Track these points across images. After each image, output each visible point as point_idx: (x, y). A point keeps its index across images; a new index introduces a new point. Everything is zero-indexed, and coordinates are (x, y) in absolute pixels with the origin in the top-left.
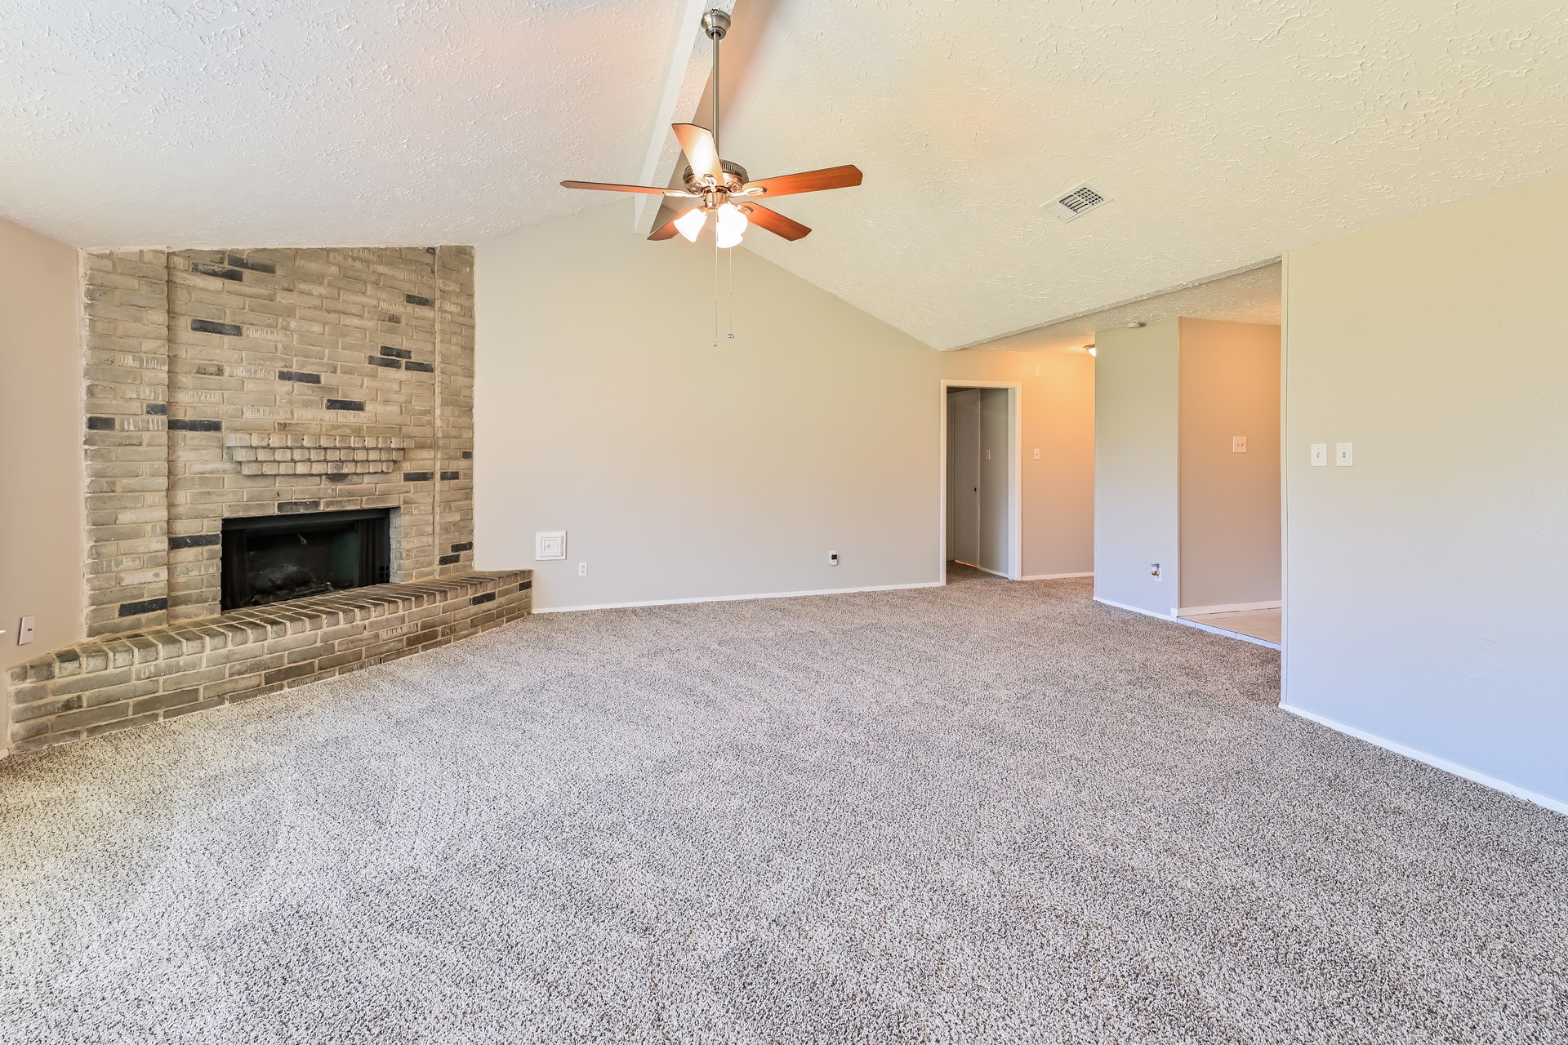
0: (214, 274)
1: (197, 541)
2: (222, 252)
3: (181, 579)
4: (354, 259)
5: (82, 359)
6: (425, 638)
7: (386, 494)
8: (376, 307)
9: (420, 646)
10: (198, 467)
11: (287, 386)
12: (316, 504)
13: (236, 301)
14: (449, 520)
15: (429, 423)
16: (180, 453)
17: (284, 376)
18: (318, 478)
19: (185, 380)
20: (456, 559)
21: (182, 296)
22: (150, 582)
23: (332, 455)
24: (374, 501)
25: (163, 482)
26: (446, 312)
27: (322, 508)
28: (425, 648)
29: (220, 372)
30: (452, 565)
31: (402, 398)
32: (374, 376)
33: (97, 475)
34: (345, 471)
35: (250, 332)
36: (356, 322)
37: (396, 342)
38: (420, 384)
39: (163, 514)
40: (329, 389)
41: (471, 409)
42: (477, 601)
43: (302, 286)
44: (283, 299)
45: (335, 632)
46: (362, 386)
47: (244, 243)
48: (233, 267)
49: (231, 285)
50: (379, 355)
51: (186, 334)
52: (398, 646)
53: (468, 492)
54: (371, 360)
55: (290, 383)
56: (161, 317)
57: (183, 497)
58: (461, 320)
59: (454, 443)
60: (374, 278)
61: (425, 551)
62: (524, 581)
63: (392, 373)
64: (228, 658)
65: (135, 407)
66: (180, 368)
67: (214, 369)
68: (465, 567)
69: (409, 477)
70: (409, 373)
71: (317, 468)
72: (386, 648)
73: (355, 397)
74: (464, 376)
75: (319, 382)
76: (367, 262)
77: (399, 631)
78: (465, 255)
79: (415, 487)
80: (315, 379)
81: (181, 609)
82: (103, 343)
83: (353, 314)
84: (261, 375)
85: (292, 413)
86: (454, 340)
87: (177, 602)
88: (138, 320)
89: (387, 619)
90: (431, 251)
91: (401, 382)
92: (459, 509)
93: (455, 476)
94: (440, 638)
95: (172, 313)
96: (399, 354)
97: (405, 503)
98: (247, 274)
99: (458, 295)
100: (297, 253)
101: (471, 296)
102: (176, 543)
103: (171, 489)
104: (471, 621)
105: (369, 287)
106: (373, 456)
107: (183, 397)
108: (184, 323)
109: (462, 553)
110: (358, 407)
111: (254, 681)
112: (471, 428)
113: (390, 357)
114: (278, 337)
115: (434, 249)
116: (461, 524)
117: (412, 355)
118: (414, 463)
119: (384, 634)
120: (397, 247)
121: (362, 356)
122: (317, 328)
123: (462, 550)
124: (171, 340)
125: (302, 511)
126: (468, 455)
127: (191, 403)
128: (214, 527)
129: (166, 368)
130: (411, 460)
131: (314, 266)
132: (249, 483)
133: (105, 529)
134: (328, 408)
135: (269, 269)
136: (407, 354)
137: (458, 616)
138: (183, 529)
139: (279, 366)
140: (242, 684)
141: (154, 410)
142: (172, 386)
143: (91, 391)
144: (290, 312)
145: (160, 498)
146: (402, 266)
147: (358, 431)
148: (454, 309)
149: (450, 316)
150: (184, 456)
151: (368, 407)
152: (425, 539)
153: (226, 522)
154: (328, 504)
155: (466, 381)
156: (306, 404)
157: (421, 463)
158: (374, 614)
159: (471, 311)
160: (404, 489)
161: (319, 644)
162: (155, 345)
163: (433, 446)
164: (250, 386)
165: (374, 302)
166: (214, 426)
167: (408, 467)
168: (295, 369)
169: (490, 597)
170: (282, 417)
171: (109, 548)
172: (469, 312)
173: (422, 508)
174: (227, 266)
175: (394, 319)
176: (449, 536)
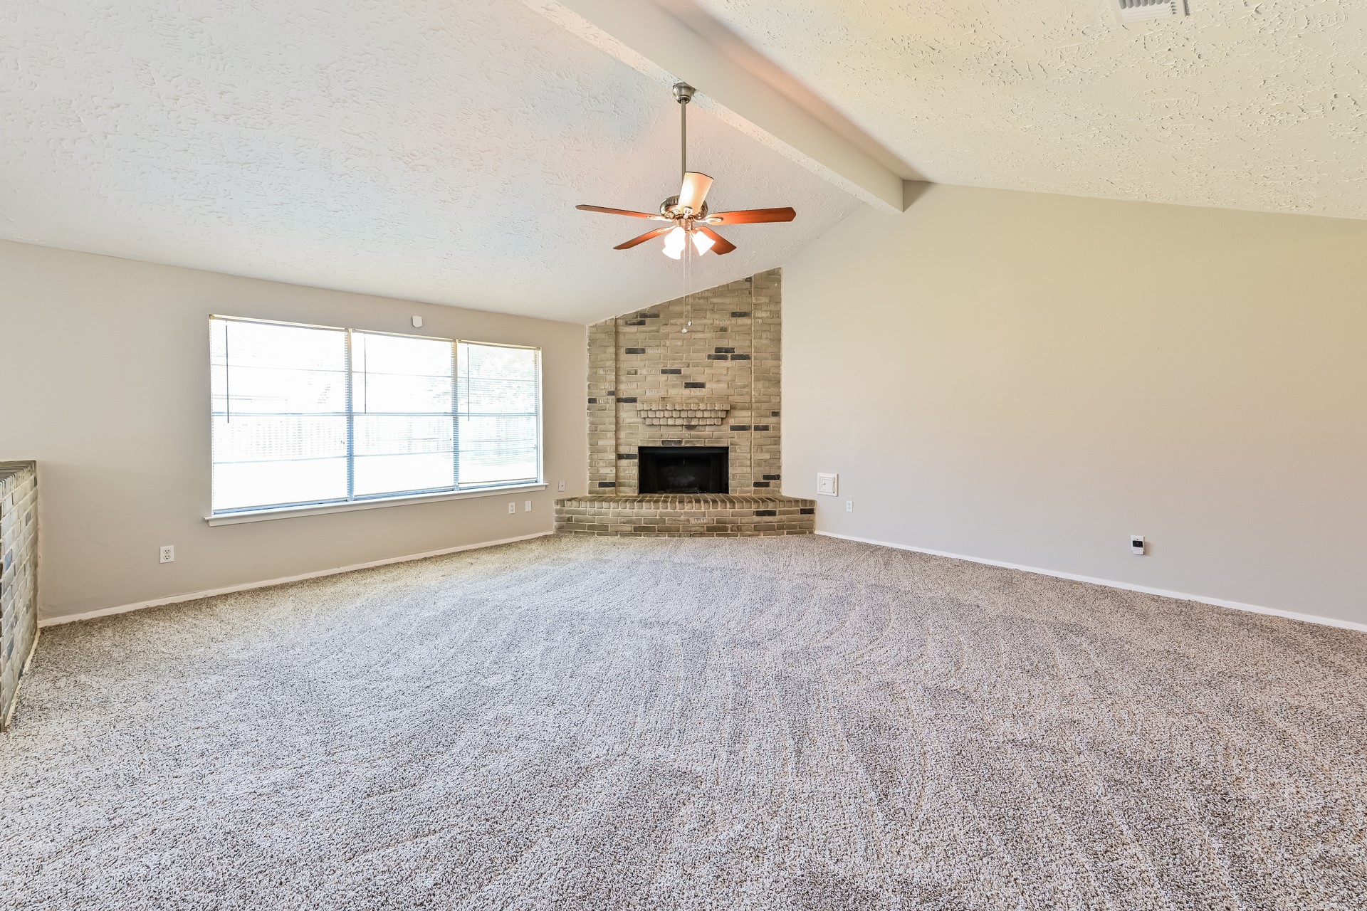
0: (634, 324)
1: (629, 457)
2: (637, 312)
3: (622, 474)
4: (699, 299)
5: (586, 372)
6: (719, 529)
7: (719, 438)
8: (712, 324)
9: (715, 533)
10: (628, 420)
11: (665, 377)
12: (680, 442)
13: (643, 336)
14: (764, 458)
15: (747, 393)
16: (621, 414)
17: (664, 372)
18: (681, 427)
19: (623, 378)
20: (767, 485)
21: (621, 338)
22: (609, 473)
23: (684, 414)
24: (712, 442)
25: (613, 427)
26: (758, 318)
27: (683, 445)
28: (718, 535)
29: (636, 373)
30: (763, 488)
31: (728, 378)
32: (711, 366)
33: (592, 423)
34: (693, 423)
35: (649, 351)
36: (700, 335)
37: (724, 343)
38: (741, 368)
39: (613, 442)
40: (686, 377)
41: (779, 382)
42: (759, 514)
43: (672, 321)
44: (664, 330)
45: (666, 513)
46: (704, 373)
47: (645, 306)
48: (641, 319)
49: (641, 328)
50: (714, 353)
51: (623, 356)
52: (702, 530)
53: (777, 440)
54: (710, 357)
55: (666, 375)
56: (612, 350)
57: (622, 435)
58: (770, 321)
59: (764, 406)
60: (711, 307)
61: (745, 477)
62: (808, 509)
63: (722, 363)
64: (619, 514)
65: (604, 393)
66: (621, 372)
67: (633, 372)
68: (774, 491)
69: (734, 428)
70: (734, 362)
71: (679, 422)
72: (693, 529)
73: (699, 380)
74: (773, 359)
75: (680, 373)
76: (707, 298)
77: (702, 520)
78: (773, 275)
79: (738, 435)
80: (678, 372)
81: (622, 488)
82: (594, 366)
83: (699, 331)
84: (653, 372)
85: (667, 392)
86: (764, 335)
87: (621, 485)
88: (605, 352)
89: (694, 512)
90: (749, 280)
91: (728, 368)
92: (768, 451)
93: (766, 428)
94: (729, 532)
95: (617, 347)
96: (727, 350)
97: (731, 444)
98: (648, 320)
99: (767, 305)
100: (670, 303)
101: (779, 303)
102: (620, 457)
103: (617, 431)
104: (755, 526)
105: (708, 313)
106: (706, 414)
107: (622, 387)
108: (623, 350)
109: (772, 482)
110: (702, 385)
111: (629, 529)
112: (779, 395)
113: (721, 354)
114: (660, 351)
115: (750, 278)
116: (771, 461)
117: (735, 350)
118: (737, 419)
119: (693, 521)
120: (725, 284)
121: (704, 355)
122: (679, 343)
123: (772, 479)
124: (617, 360)
125: (673, 445)
126: (776, 414)
127: (626, 390)
128: (635, 451)
129: (614, 373)
130: (735, 417)
131: (677, 309)
132: (649, 429)
133: (595, 448)
134: (685, 387)
135: (656, 316)
136: (732, 350)
137: (743, 521)
138: (624, 450)
139: (661, 367)
140: (624, 529)
141: (611, 393)
142: (617, 381)
143: (589, 387)
144: (666, 336)
145: (612, 435)
146: (728, 295)
147: (702, 400)
148: (764, 315)
149: (761, 320)
150: (623, 415)
151: (708, 386)
152: (745, 469)
153: (641, 449)
154: (687, 442)
155: (775, 362)
156: (674, 386)
157: (742, 419)
158: (686, 507)
159: (778, 314)
160: (730, 436)
161: (658, 517)
162: (611, 364)
163: (750, 409)
164: (649, 379)
165: (711, 321)
166: (634, 400)
167: (732, 422)
168: (668, 368)
169: (772, 513)
170: (662, 394)
171: (595, 456)
172: (777, 314)
173: (742, 448)
174: (639, 319)
175: (724, 330)
176: (760, 468)
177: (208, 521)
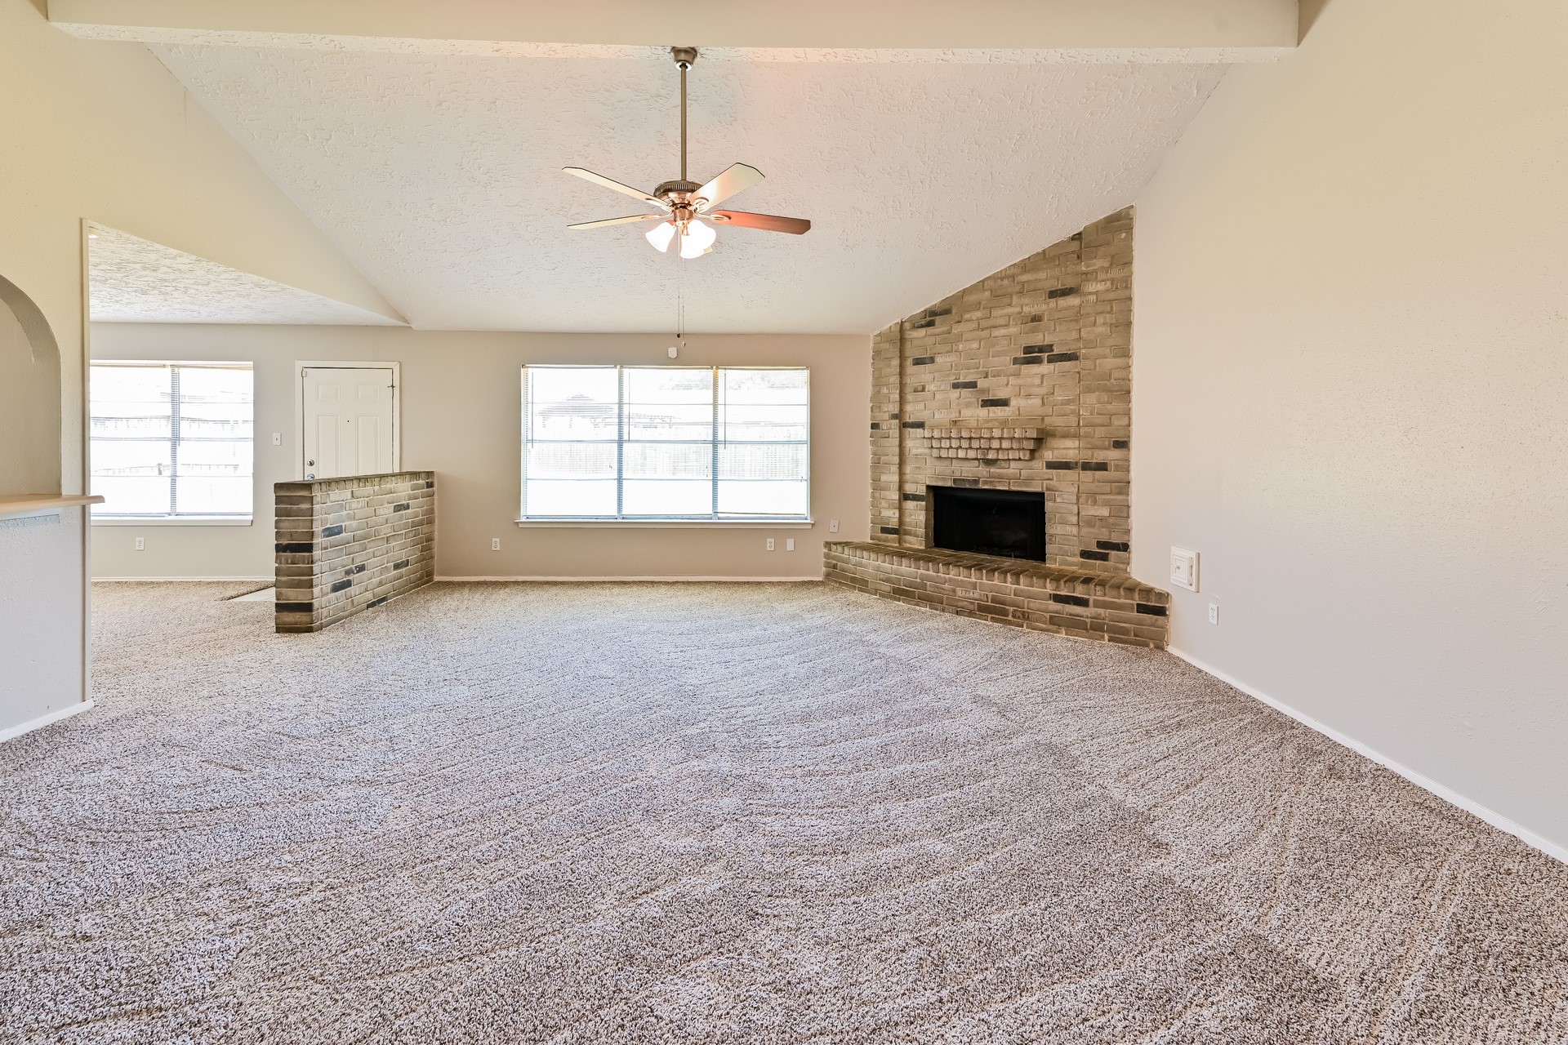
0: (922, 326)
1: (915, 498)
2: (925, 311)
3: (907, 519)
4: (1002, 279)
5: (869, 391)
6: (994, 610)
7: (1030, 479)
8: (1020, 313)
9: (990, 616)
10: (914, 451)
11: (955, 393)
12: (976, 482)
13: (931, 340)
14: (1098, 513)
15: (1073, 412)
16: (907, 442)
17: (956, 386)
18: (977, 462)
19: (909, 397)
20: (1104, 557)
21: (908, 345)
22: (891, 516)
23: (975, 444)
24: (1019, 485)
25: (896, 460)
26: (1090, 293)
27: (981, 486)
28: (994, 620)
29: (923, 390)
30: (1098, 562)
31: (1043, 391)
32: (1017, 375)
33: (874, 454)
34: (990, 457)
35: (938, 359)
36: (1003, 331)
37: (1037, 339)
38: (1063, 374)
39: (896, 478)
40: (983, 391)
41: (1129, 392)
42: (1058, 598)
43: (967, 316)
44: (957, 329)
45: (927, 575)
46: (1007, 385)
47: (934, 300)
48: (930, 319)
49: (930, 330)
50: (1022, 355)
51: (910, 369)
52: (972, 607)
53: (1124, 486)
54: (1016, 361)
55: (958, 390)
56: (896, 362)
57: (908, 469)
58: (1112, 296)
59: (1100, 432)
60: (1018, 288)
61: (1068, 540)
62: (1154, 606)
63: (1035, 369)
64: (878, 569)
65: (886, 416)
66: (908, 390)
67: (920, 388)
68: (1116, 569)
69: (1051, 465)
70: (1051, 366)
71: (972, 454)
72: (960, 604)
73: (1001, 394)
74: (1115, 357)
75: (976, 387)
76: (1013, 277)
77: (971, 594)
78: (1119, 221)
79: (1058, 476)
80: (972, 385)
81: (908, 538)
82: (878, 382)
83: (1001, 326)
84: (942, 388)
85: (960, 412)
86: (1100, 320)
87: (907, 533)
88: (889, 366)
89: (962, 581)
90: (1078, 237)
91: (1043, 376)
92: (1106, 503)
93: (1102, 467)
94: (1010, 618)
95: (902, 358)
96: (1041, 349)
97: (1048, 489)
98: (938, 319)
99: (1106, 270)
100: (964, 292)
101: (1128, 263)
102: (905, 497)
103: (901, 464)
104: (1051, 617)
105: (1014, 297)
106: (1005, 444)
107: (909, 408)
108: (909, 361)
109: (1113, 553)
110: (1004, 403)
111: (888, 589)
112: (1127, 413)
113: (1032, 355)
114: (952, 358)
115: (1080, 234)
116: (1111, 520)
117: (1055, 348)
118: (1056, 452)
119: (960, 592)
120: (1040, 250)
121: (1008, 359)
122: (975, 345)
123: (1113, 549)
124: (902, 374)
125: (967, 486)
126: (1122, 444)
127: (913, 411)
128: (922, 490)
129: (898, 391)
130: (1052, 449)
131: (974, 298)
132: (937, 463)
133: (877, 486)
134: (982, 406)
135: (947, 312)
136: (1050, 347)
137: (1031, 605)
138: (910, 488)
139: (952, 379)
140: (883, 588)
141: (894, 417)
142: (902, 401)
143: (872, 411)
144: (960, 338)
145: (895, 469)
146: (1044, 266)
147: (1004, 424)
148: (1100, 287)
149: (1094, 297)
150: (909, 443)
151: (1013, 403)
152: (1068, 528)
153: (928, 487)
154: (985, 483)
155: (1120, 361)
156: (968, 405)
157: (1065, 451)
158: (952, 573)
159: (1126, 281)
160: (1046, 477)
161: (918, 580)
162: (895, 379)
163: (1077, 436)
164: (938, 396)
165: (1018, 309)
166: (921, 425)
167: (1049, 455)
168: (961, 380)
169: (1082, 602)
170: (954, 416)
171: (877, 495)
172: (1126, 283)
173: (1065, 497)
174: (928, 319)
175: (1036, 319)
176: (1092, 530)
177: (517, 523)
